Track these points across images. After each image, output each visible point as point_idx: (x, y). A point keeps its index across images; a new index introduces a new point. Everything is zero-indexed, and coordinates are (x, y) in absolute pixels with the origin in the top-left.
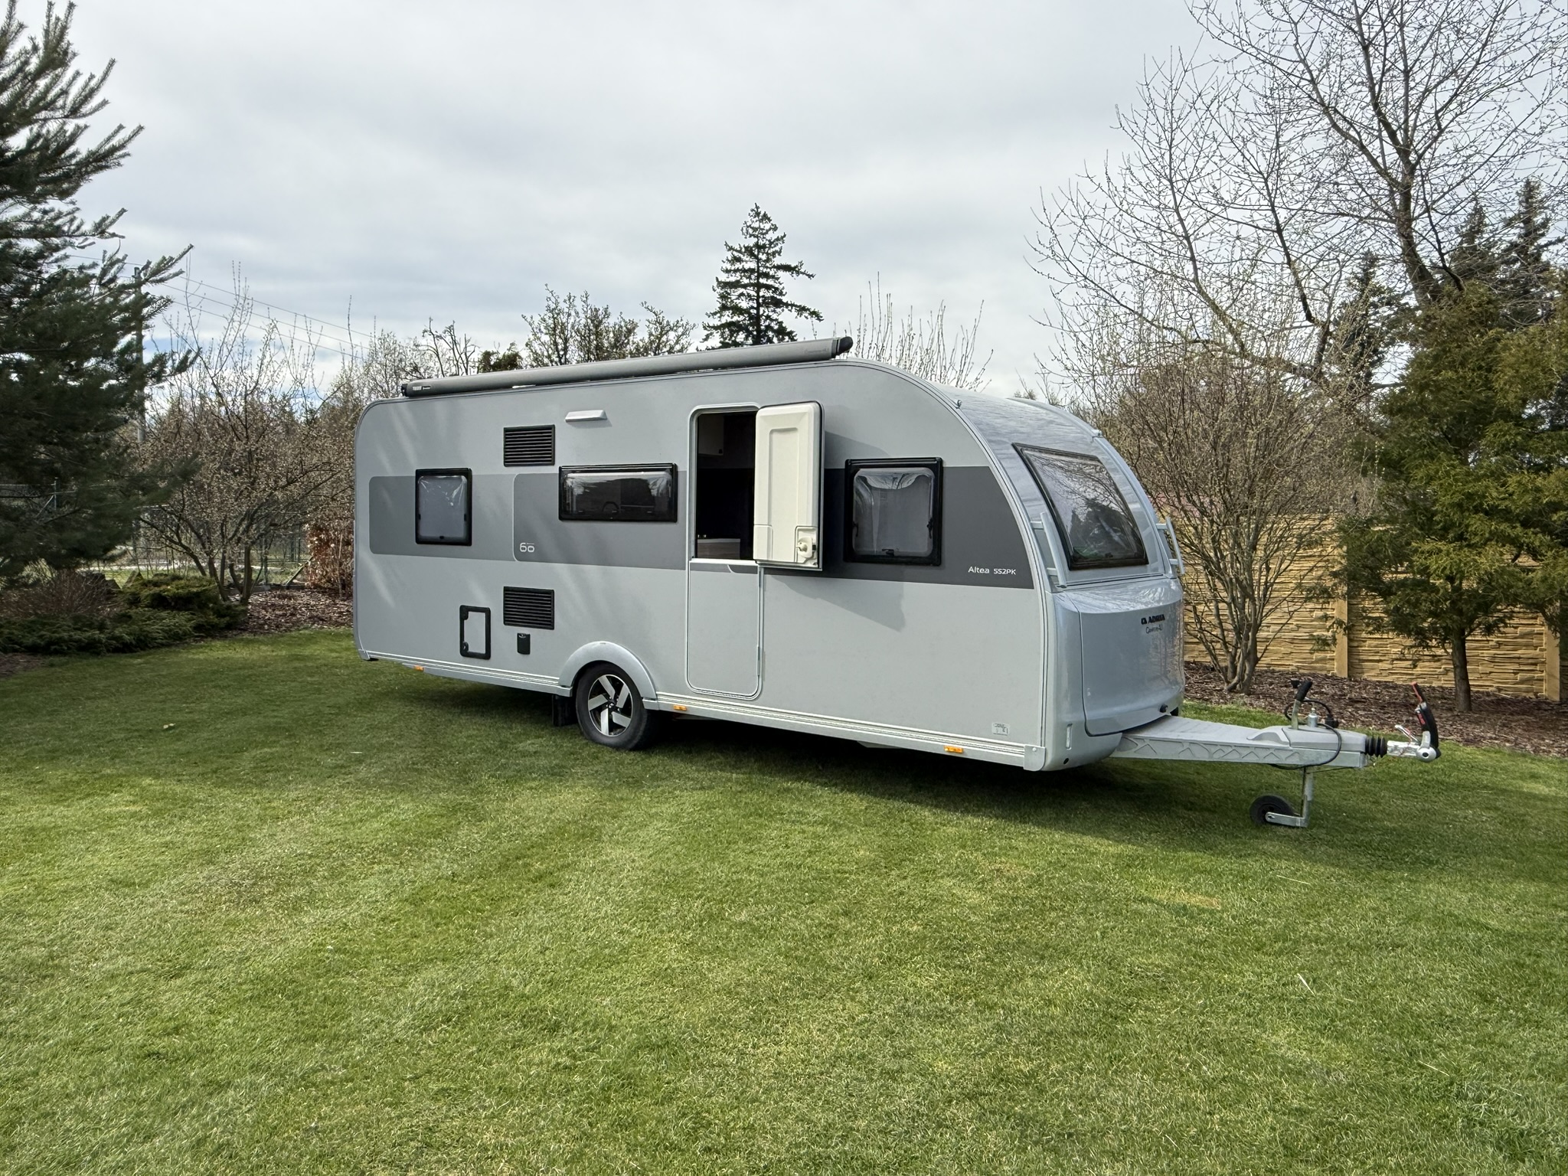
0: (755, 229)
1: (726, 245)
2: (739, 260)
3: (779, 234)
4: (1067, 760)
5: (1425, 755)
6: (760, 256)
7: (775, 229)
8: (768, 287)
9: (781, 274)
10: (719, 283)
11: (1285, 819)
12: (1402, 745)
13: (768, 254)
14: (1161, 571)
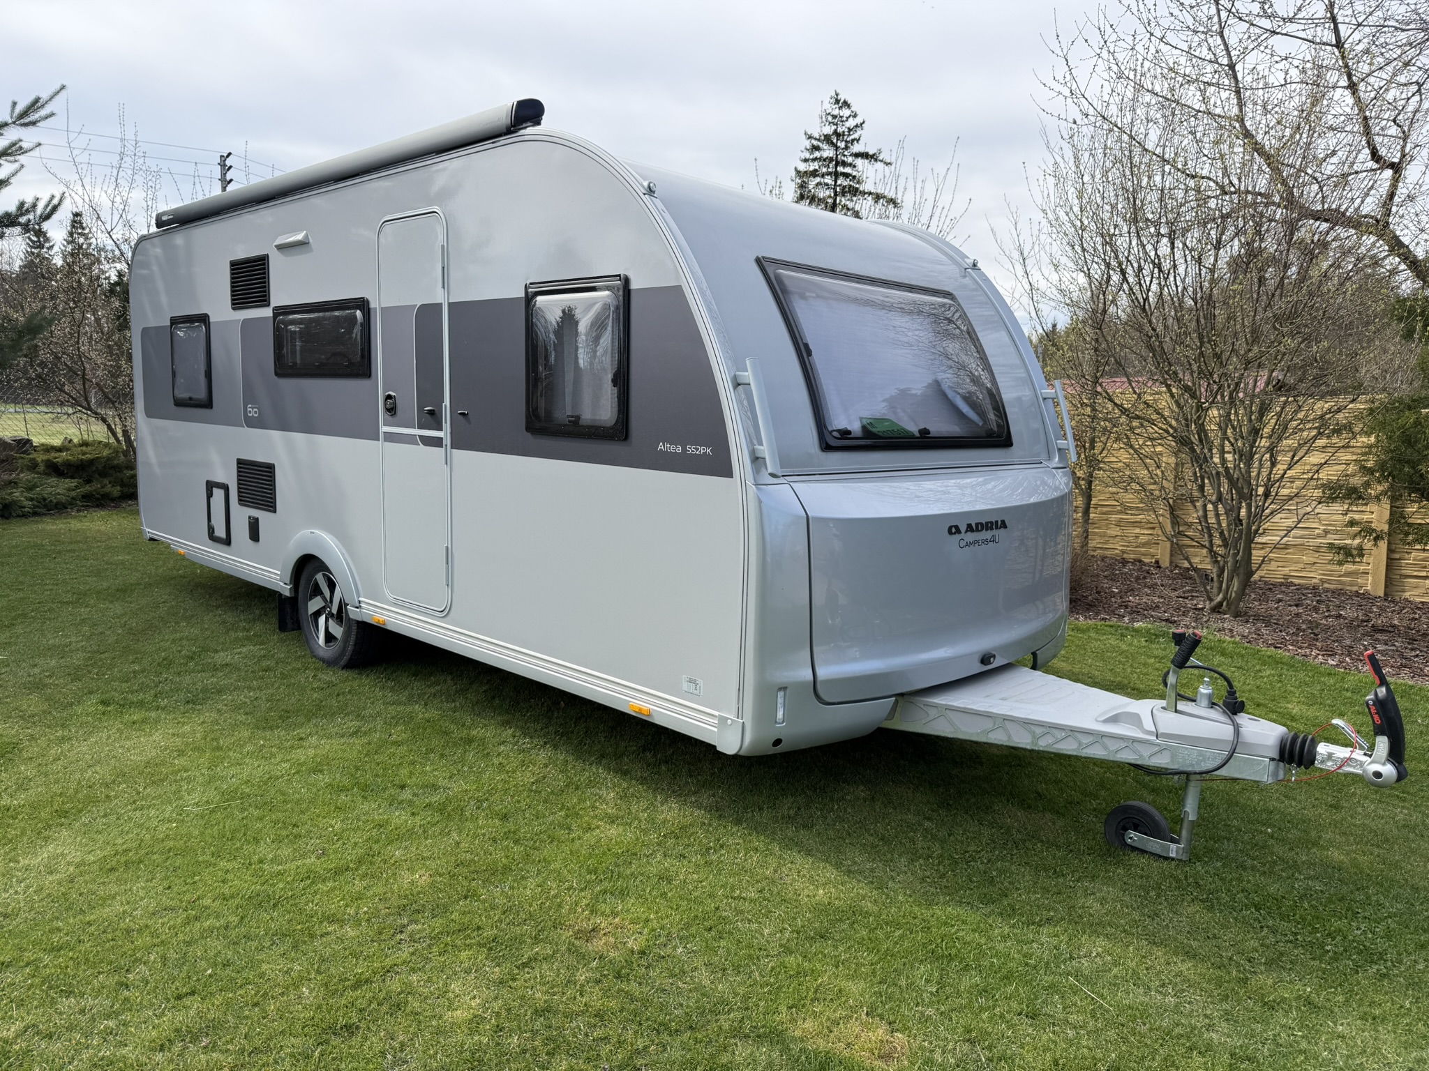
0: (834, 117)
1: (806, 134)
2: (816, 148)
3: (858, 120)
4: (777, 742)
5: (1378, 775)
6: (839, 144)
7: (855, 116)
8: (846, 175)
9: (859, 162)
10: (798, 172)
11: (1154, 844)
12: (1341, 752)
13: (846, 141)
14: (1044, 456)
